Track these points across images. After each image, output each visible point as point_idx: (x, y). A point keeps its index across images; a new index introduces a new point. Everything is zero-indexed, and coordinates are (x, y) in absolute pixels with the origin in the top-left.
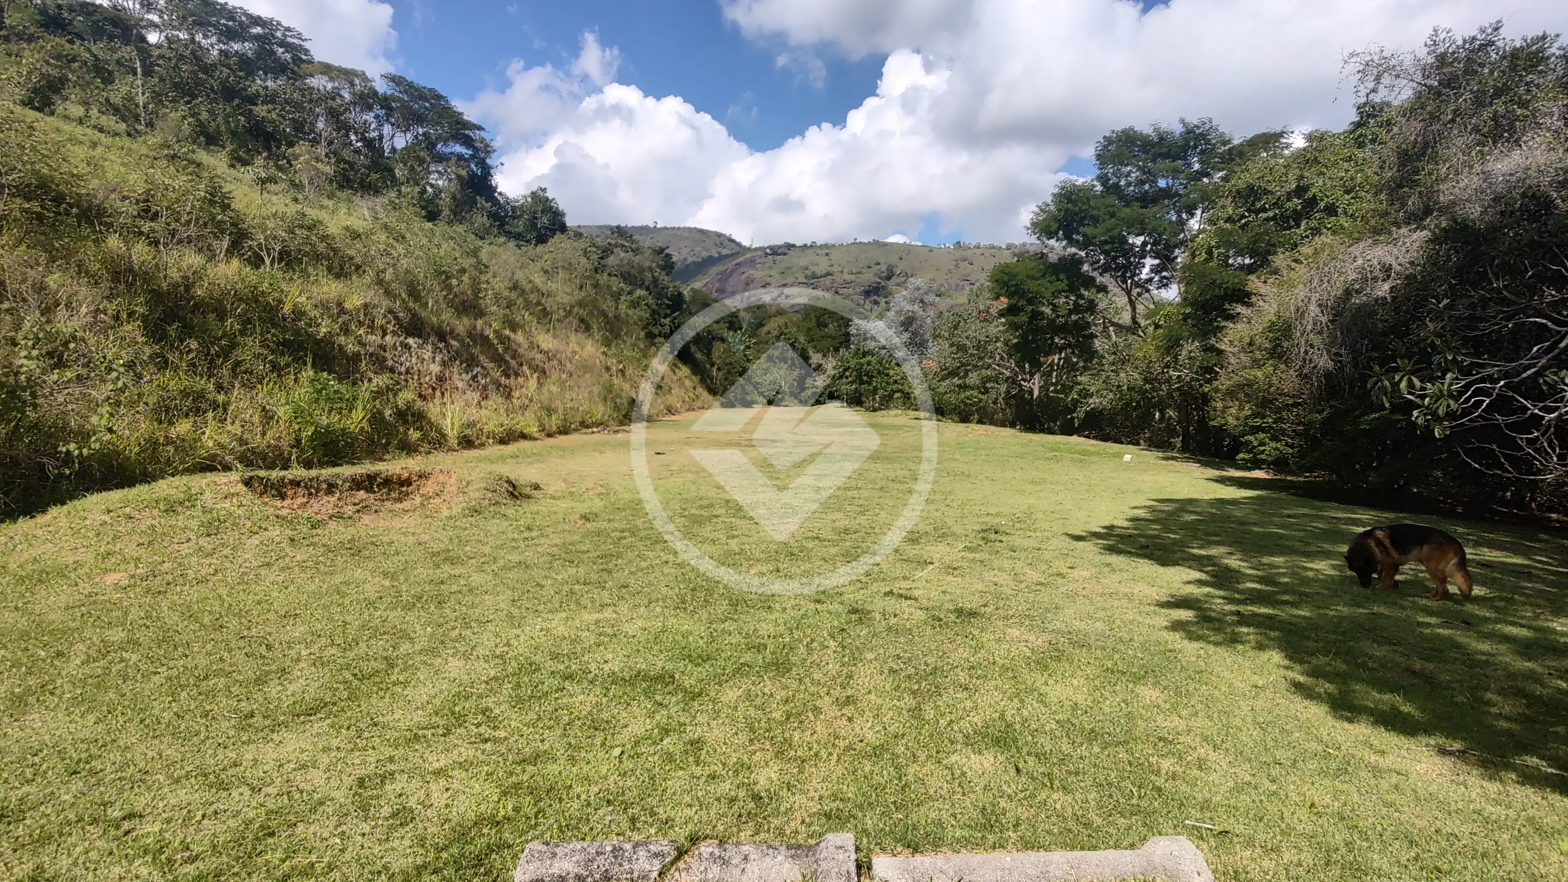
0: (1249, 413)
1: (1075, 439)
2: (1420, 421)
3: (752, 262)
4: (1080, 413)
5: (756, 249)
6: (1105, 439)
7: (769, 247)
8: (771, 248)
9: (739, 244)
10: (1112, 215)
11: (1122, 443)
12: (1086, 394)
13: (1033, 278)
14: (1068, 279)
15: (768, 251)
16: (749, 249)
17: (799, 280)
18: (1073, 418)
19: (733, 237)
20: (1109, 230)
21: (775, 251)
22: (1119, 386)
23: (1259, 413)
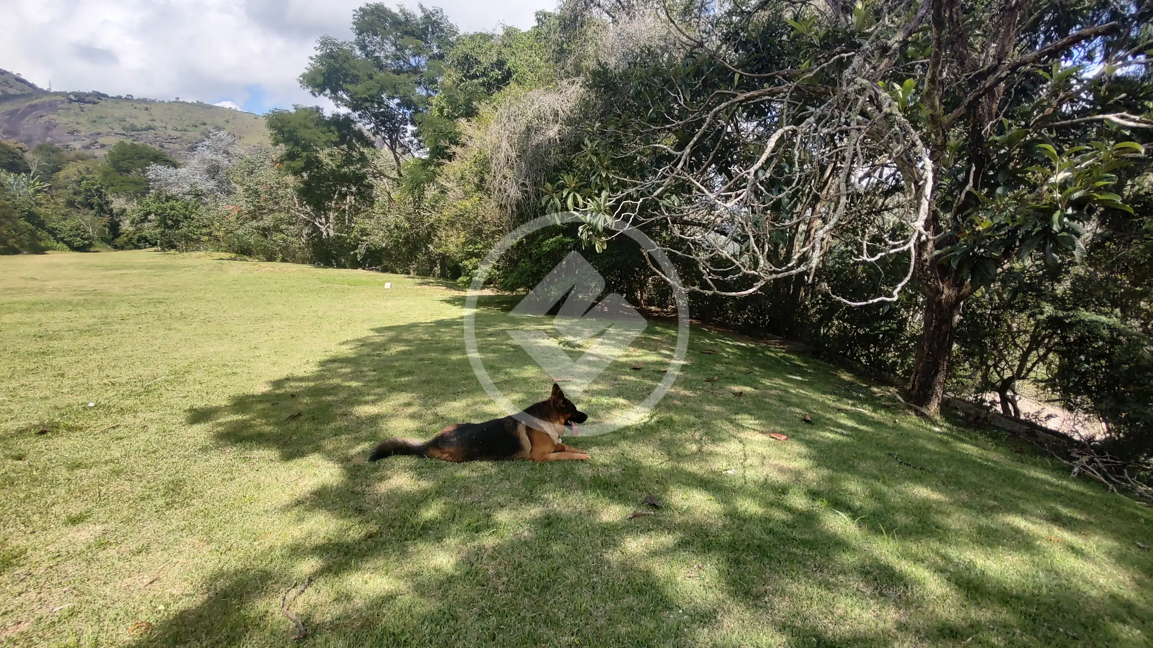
0: (464, 240)
1: (360, 271)
2: (584, 237)
3: (52, 107)
4: (361, 250)
5: (56, 94)
6: (385, 270)
7: (71, 93)
8: (76, 94)
9: (32, 86)
10: (371, 77)
11: (397, 273)
12: (364, 232)
13: (306, 127)
14: (339, 131)
15: (72, 97)
16: (47, 93)
17: (116, 131)
18: (356, 254)
19: (23, 77)
20: (369, 90)
21: (81, 98)
22: (388, 226)
23: (472, 240)
